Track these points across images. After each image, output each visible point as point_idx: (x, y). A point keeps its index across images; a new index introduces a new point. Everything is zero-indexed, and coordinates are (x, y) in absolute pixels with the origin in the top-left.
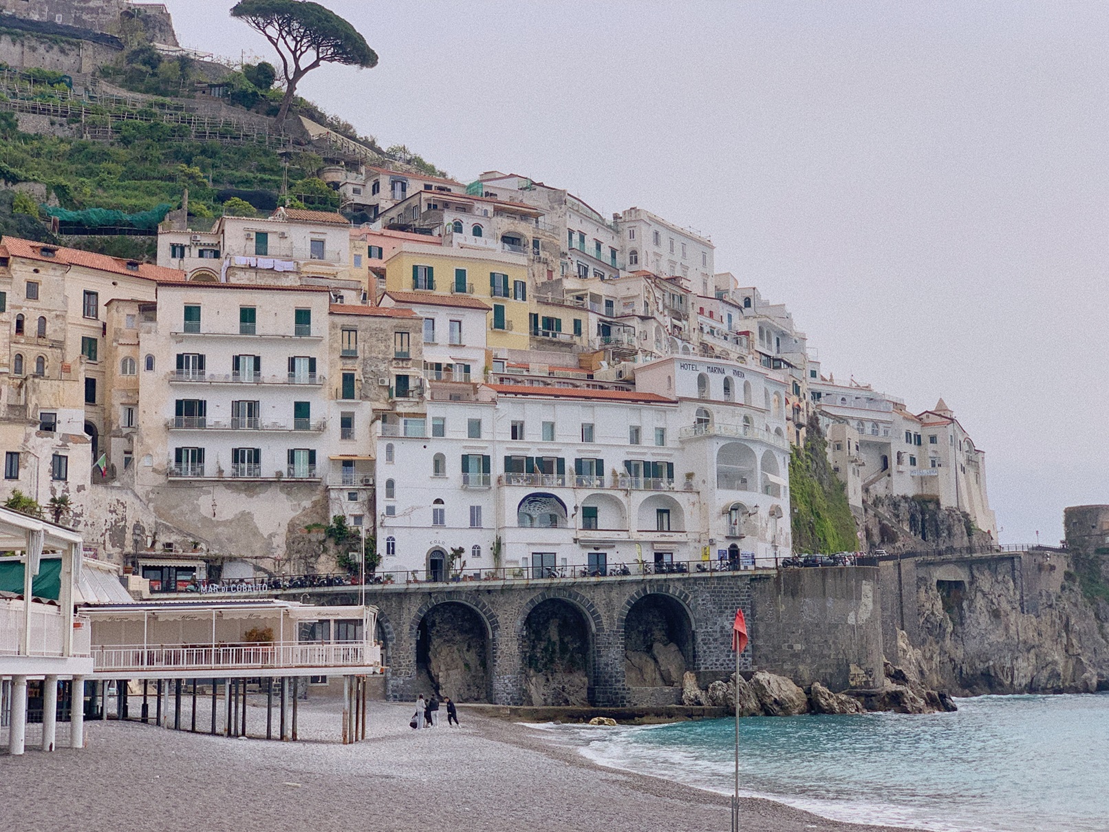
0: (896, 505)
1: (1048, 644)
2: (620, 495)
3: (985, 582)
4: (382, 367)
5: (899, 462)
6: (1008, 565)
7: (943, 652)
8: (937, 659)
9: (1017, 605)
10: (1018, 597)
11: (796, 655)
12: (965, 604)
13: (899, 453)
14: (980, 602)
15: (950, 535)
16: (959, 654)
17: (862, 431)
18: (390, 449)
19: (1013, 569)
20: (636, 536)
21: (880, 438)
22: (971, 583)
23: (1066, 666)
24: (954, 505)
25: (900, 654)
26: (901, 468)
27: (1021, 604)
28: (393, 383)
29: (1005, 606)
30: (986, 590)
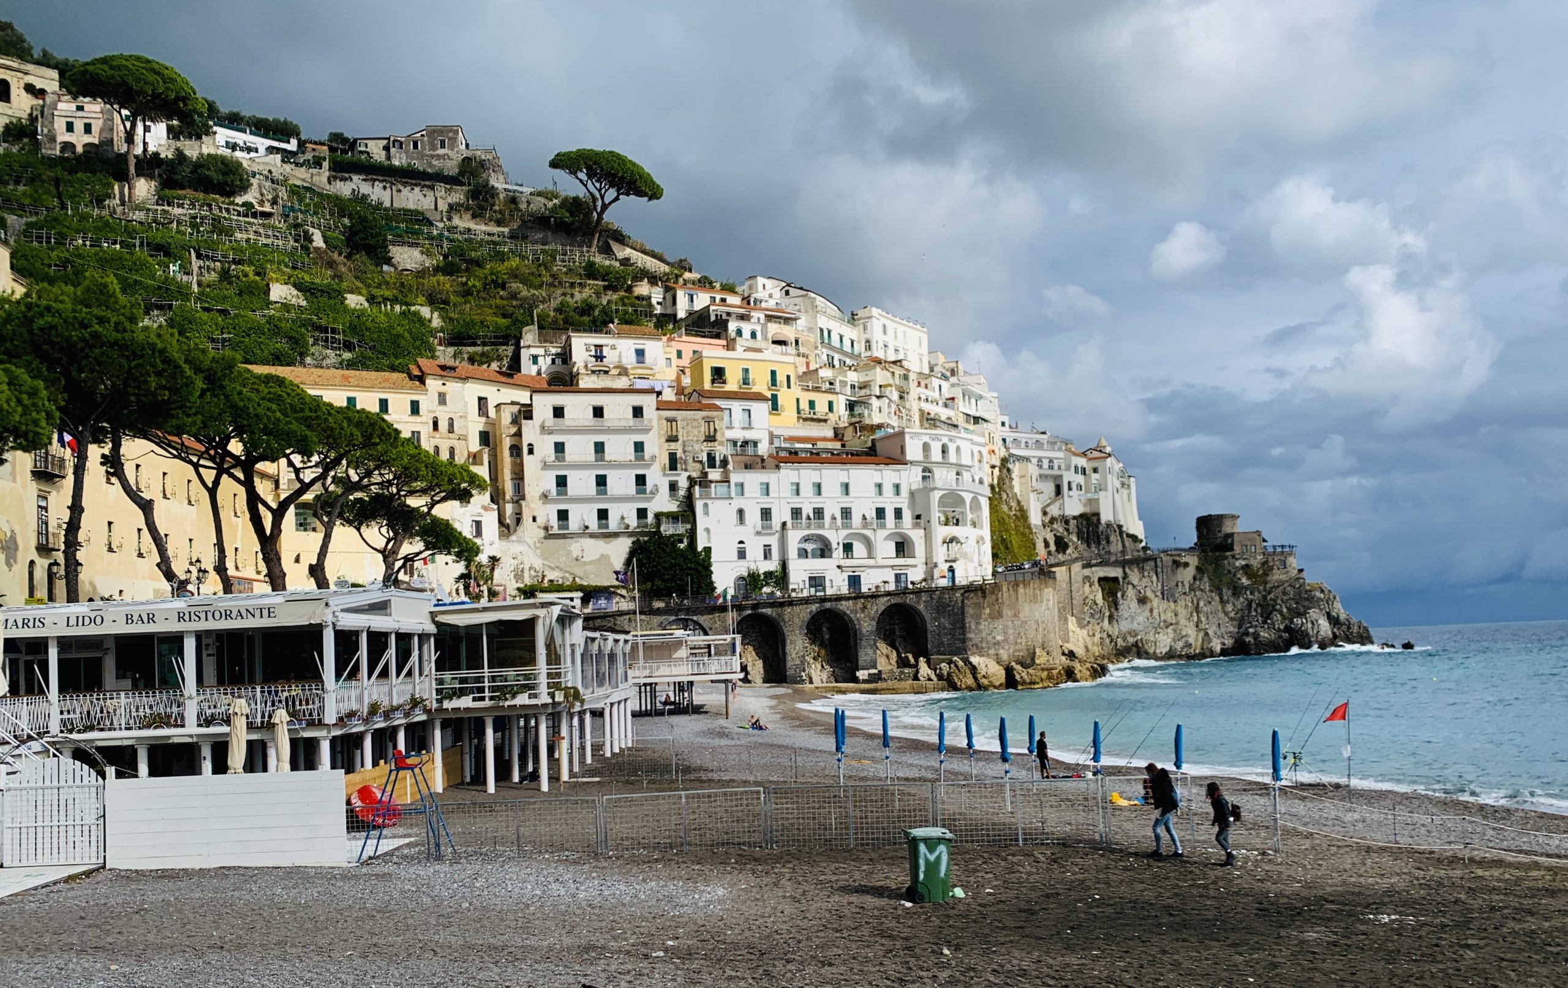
0: (1067, 522)
1: (1183, 622)
2: (868, 533)
3: (1134, 576)
4: (697, 447)
5: (1070, 489)
6: (1152, 563)
7: (1102, 630)
8: (1098, 635)
9: (1159, 594)
10: (1160, 587)
11: (998, 643)
12: (1119, 595)
13: (1069, 483)
14: (1130, 592)
15: (1108, 542)
16: (1115, 632)
17: (1040, 467)
18: (706, 505)
19: (1156, 566)
20: (881, 562)
21: (1055, 472)
22: (1124, 578)
23: (1196, 640)
24: (1111, 518)
25: (1071, 634)
26: (1071, 493)
27: (1163, 593)
28: (705, 459)
29: (1149, 594)
30: (1135, 583)
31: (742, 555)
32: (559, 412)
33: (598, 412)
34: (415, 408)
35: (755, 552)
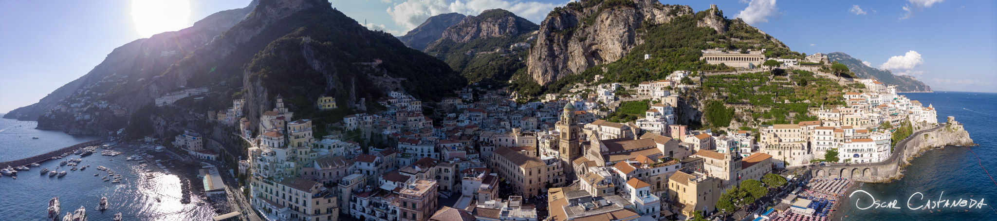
0: (920, 123)
4: (839, 138)
11: (883, 175)
18: (840, 148)
20: (867, 158)
26: (922, 117)
31: (845, 156)
32: (819, 133)
33: (824, 133)
34: (799, 131)
35: (847, 156)
